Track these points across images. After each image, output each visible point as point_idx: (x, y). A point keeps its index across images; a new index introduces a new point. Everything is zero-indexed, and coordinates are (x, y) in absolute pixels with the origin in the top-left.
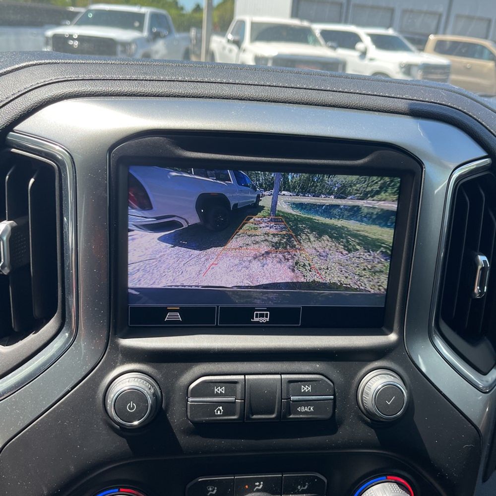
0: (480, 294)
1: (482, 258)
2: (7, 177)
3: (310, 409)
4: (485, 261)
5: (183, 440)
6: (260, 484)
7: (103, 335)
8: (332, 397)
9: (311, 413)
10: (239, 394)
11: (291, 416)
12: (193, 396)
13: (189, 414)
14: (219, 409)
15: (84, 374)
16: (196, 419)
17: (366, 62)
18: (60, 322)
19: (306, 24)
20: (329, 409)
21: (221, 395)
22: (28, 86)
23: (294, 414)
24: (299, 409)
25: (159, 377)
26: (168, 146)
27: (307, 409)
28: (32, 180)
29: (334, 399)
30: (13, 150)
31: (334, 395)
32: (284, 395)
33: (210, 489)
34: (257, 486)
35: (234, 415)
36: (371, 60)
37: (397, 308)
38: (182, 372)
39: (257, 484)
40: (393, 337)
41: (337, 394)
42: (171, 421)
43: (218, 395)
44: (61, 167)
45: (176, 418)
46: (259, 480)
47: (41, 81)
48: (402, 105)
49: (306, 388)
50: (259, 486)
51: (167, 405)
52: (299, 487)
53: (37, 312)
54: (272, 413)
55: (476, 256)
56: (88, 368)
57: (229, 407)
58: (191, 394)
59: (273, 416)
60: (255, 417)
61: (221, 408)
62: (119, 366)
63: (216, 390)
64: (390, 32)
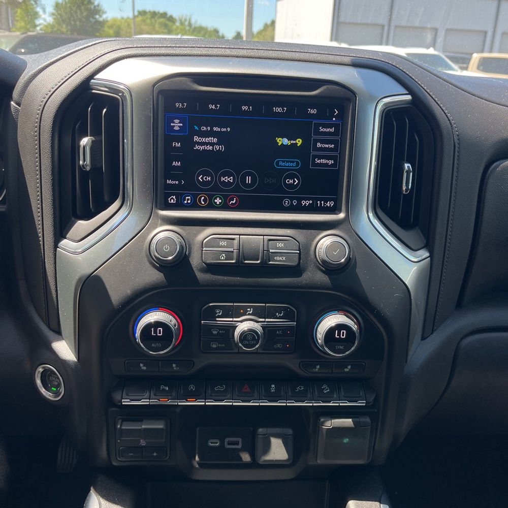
0: (407, 190)
1: (407, 166)
2: (90, 109)
3: (283, 259)
4: (408, 167)
5: (200, 276)
6: (251, 310)
7: (149, 207)
8: (298, 252)
9: (283, 261)
10: (236, 246)
11: (270, 263)
12: (205, 247)
13: (203, 258)
14: (223, 256)
15: (136, 232)
16: (208, 262)
18: (121, 201)
20: (296, 259)
21: (224, 247)
22: (103, 52)
23: (272, 261)
24: (275, 258)
25: (184, 234)
26: (189, 83)
27: (281, 259)
28: (105, 110)
29: (300, 254)
30: (94, 91)
31: (300, 250)
32: (265, 249)
33: (218, 312)
34: (248, 311)
35: (232, 260)
37: (344, 194)
38: (199, 232)
39: (249, 310)
40: (342, 215)
41: (301, 251)
42: (192, 263)
43: (221, 247)
44: (123, 99)
45: (195, 261)
46: (250, 307)
47: (110, 50)
48: (347, 60)
49: (280, 245)
50: (250, 311)
51: (190, 253)
52: (277, 314)
53: (106, 198)
54: (258, 260)
55: (404, 164)
56: (139, 229)
57: (229, 254)
58: (205, 245)
59: (259, 262)
60: (246, 262)
61: (224, 255)
62: (160, 226)
63: (221, 243)
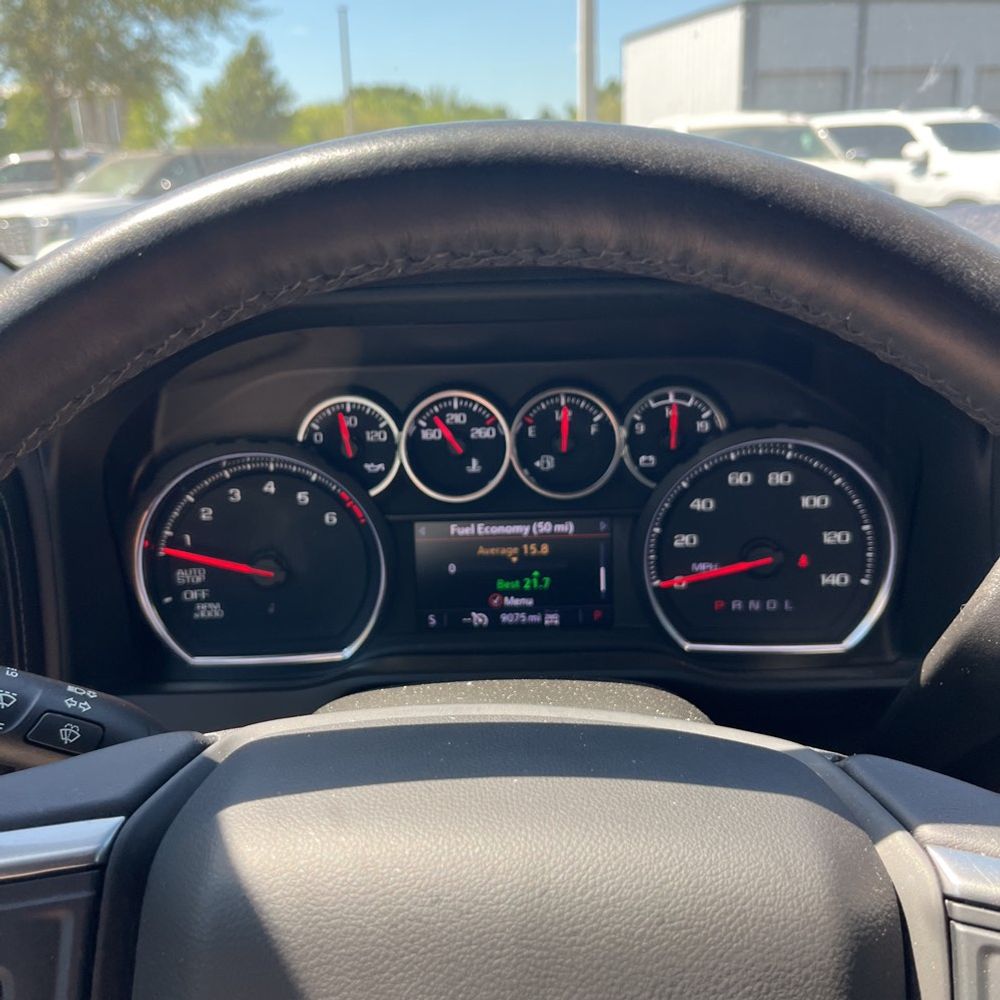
17: (928, 181)
19: (798, 120)
36: (940, 175)
64: (974, 115)
